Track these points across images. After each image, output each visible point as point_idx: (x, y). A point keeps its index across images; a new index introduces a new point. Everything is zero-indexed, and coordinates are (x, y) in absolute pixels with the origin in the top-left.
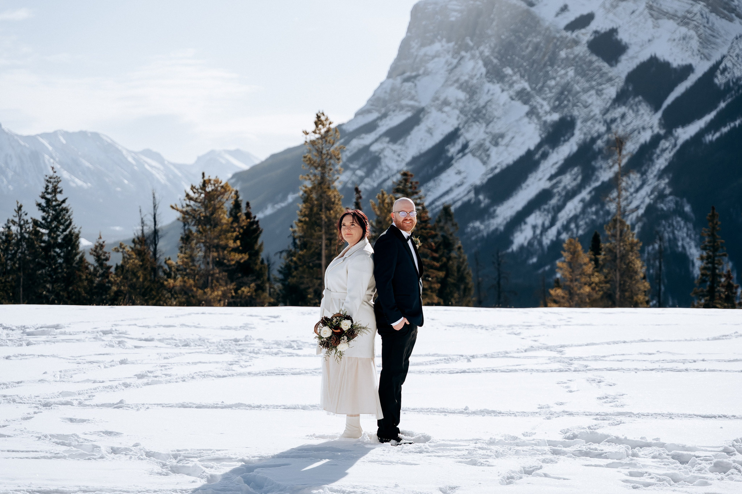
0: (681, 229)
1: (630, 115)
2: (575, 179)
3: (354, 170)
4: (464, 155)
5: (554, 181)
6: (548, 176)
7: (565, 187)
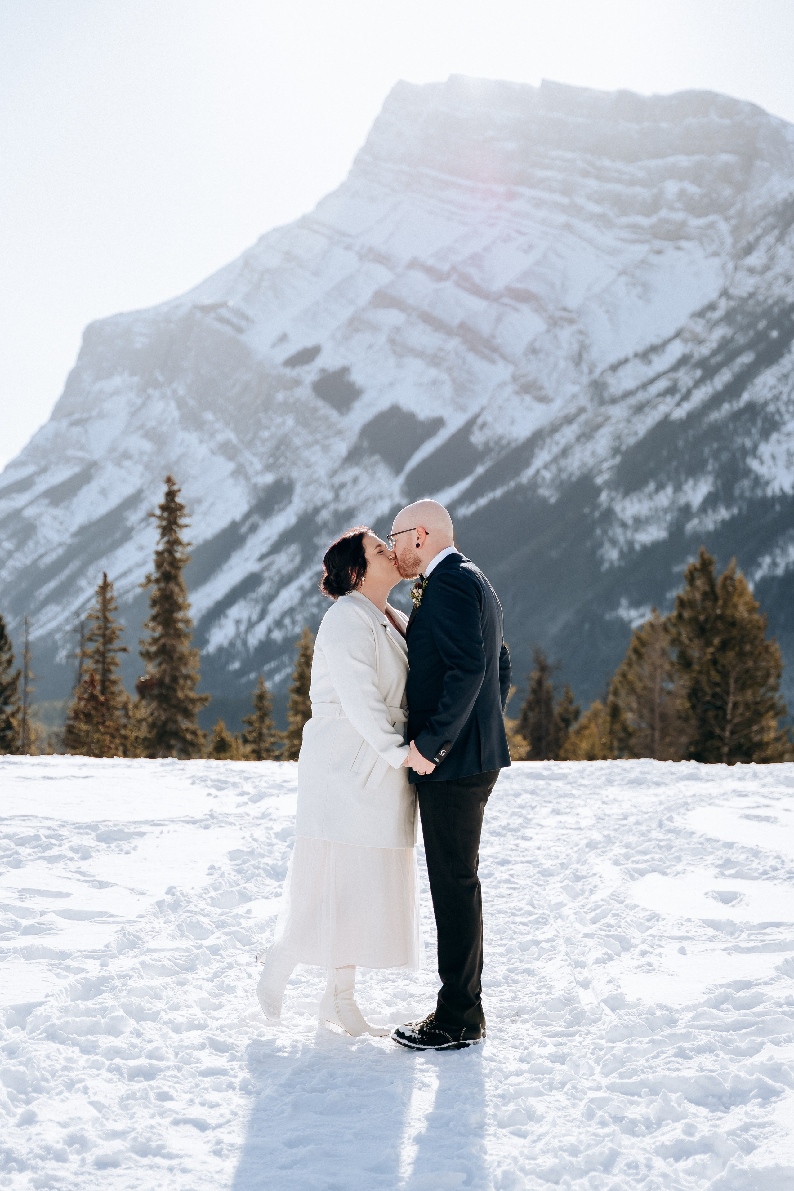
1: (364, 479)
2: (292, 560)
5: (265, 562)
6: (257, 555)
7: (278, 571)
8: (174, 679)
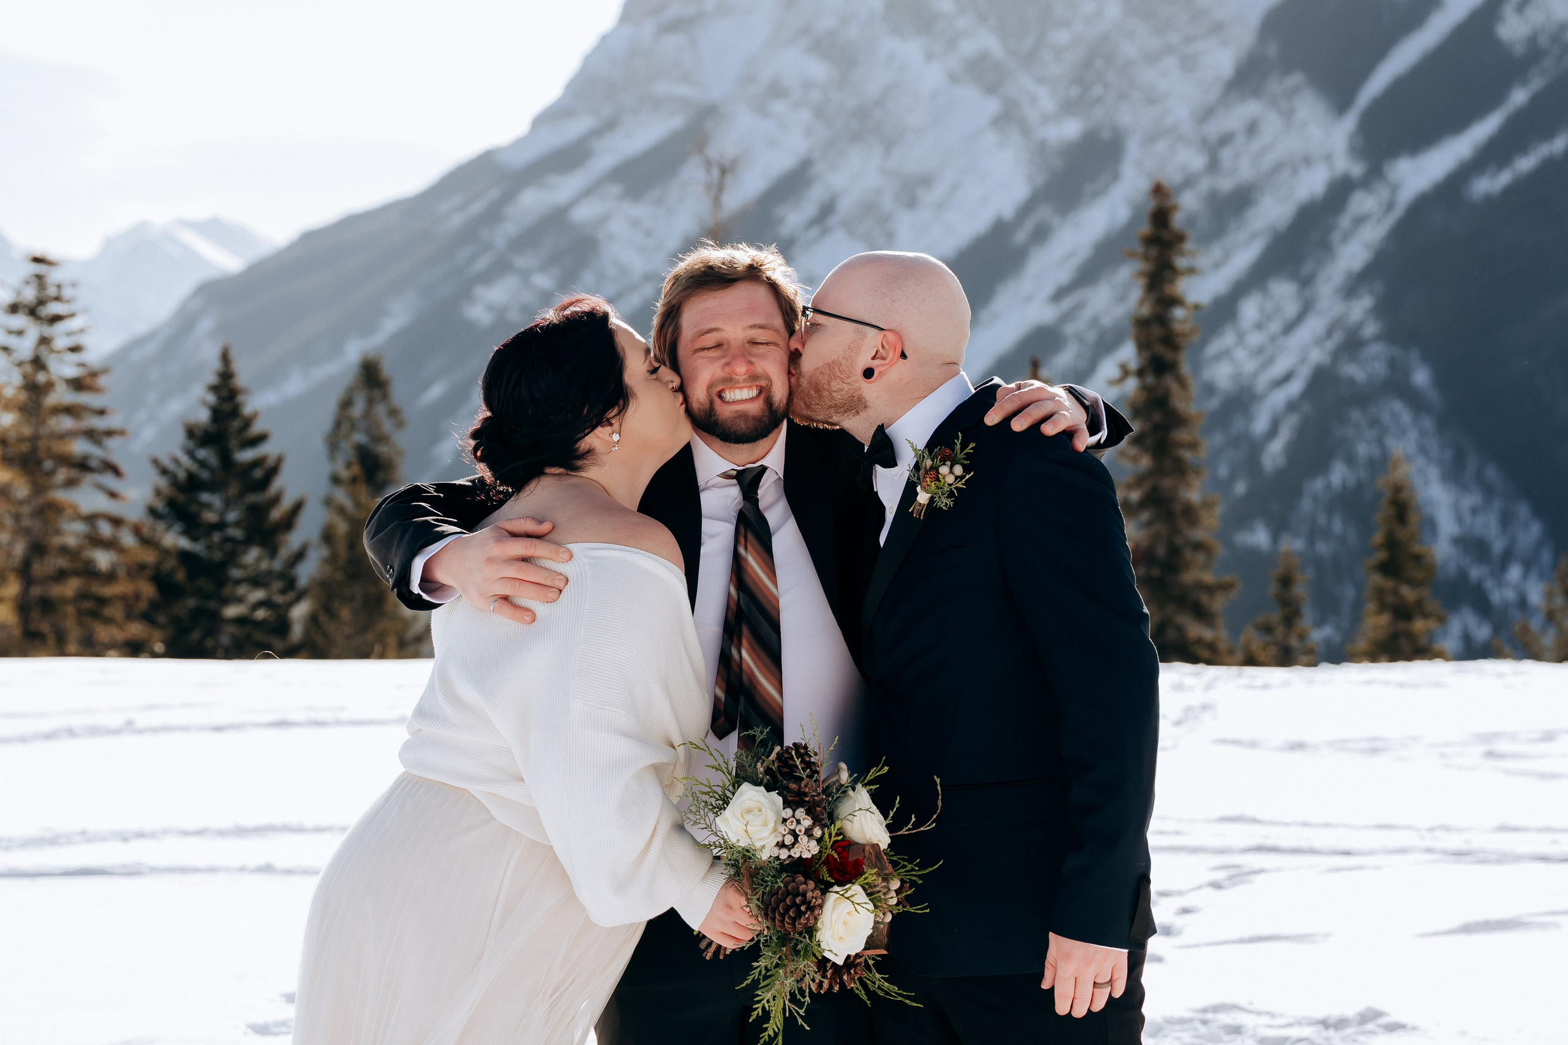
0: (1402, 433)
2: (1122, 298)
3: (525, 275)
4: (825, 232)
5: (1067, 303)
6: (1049, 288)
7: (1094, 322)
8: (1175, 551)
